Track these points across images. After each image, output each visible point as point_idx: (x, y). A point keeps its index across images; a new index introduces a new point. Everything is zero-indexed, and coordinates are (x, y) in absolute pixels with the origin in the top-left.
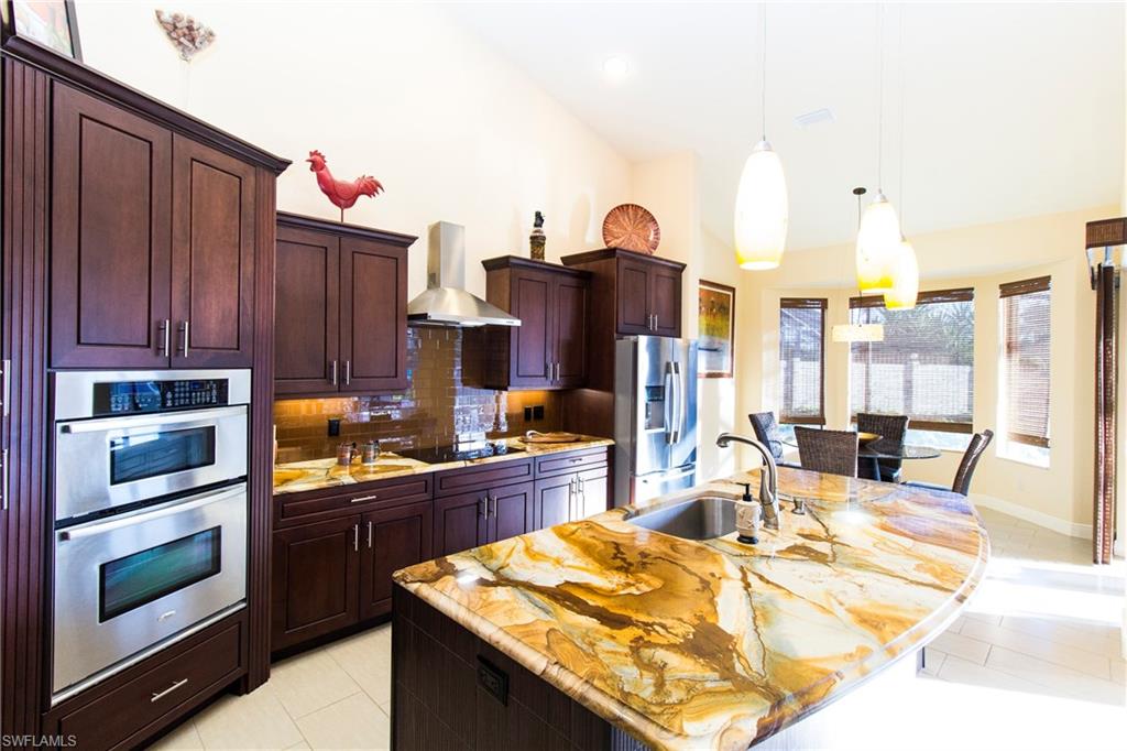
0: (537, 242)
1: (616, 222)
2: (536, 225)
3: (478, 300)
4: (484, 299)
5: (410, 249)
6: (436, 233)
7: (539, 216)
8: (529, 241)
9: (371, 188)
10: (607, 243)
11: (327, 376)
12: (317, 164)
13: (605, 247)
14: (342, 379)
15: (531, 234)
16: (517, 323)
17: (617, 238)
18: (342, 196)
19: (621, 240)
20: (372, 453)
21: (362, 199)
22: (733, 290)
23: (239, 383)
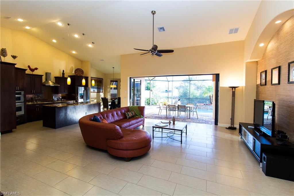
1: (77, 71)
2: (63, 72)
3: (54, 83)
4: (55, 82)
5: (43, 77)
6: (46, 74)
7: (63, 70)
9: (36, 69)
10: (75, 74)
11: (32, 92)
12: (29, 67)
14: (33, 92)
16: (59, 85)
18: (32, 70)
19: (77, 73)
20: (38, 101)
21: (35, 70)
22: (103, 79)
23: (22, 93)
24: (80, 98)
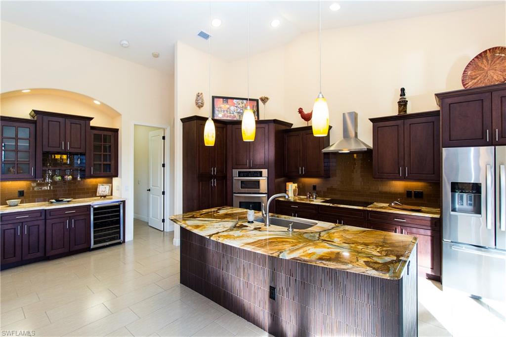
0: (403, 104)
1: (477, 67)
2: (401, 96)
8: (397, 104)
10: (464, 85)
13: (463, 88)
14: (302, 172)
15: (398, 100)
17: (474, 79)
19: (478, 79)
23: (265, 172)
24: (454, 210)
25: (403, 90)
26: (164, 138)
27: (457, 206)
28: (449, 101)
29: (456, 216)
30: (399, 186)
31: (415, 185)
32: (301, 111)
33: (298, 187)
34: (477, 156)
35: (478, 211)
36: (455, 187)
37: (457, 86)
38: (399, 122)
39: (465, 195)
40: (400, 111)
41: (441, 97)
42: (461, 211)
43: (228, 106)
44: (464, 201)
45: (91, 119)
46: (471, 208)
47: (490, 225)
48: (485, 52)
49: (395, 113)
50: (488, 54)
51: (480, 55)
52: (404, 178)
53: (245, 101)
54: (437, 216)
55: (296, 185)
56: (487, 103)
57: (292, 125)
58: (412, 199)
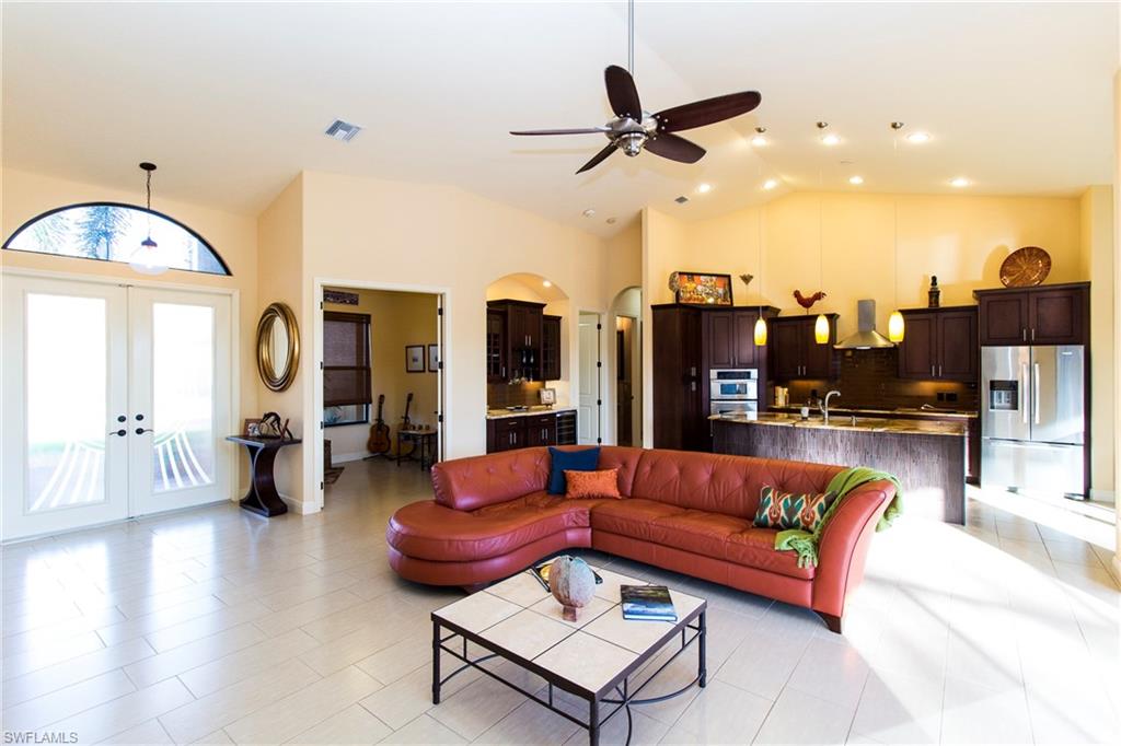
0: (934, 294)
2: (932, 285)
6: (860, 305)
8: (928, 295)
9: (818, 296)
10: (1002, 280)
11: (797, 372)
14: (802, 373)
15: (929, 291)
17: (1013, 275)
18: (808, 303)
19: (1016, 276)
23: (754, 373)
24: (992, 407)
25: (934, 279)
26: (599, 327)
27: (996, 404)
28: (987, 298)
29: (993, 413)
30: (928, 387)
31: (948, 386)
32: (797, 294)
33: (788, 392)
34: (1016, 356)
35: (1015, 407)
36: (994, 385)
37: (995, 283)
38: (932, 316)
39: (1003, 393)
40: (930, 303)
41: (979, 294)
42: (999, 408)
43: (694, 285)
44: (1002, 397)
45: (545, 305)
46: (1008, 405)
47: (1026, 419)
48: (1023, 249)
49: (925, 305)
50: (1026, 252)
51: (1018, 251)
52: (937, 378)
53: (714, 278)
54: (976, 416)
55: (786, 390)
56: (1024, 303)
57: (779, 310)
58: (945, 402)
